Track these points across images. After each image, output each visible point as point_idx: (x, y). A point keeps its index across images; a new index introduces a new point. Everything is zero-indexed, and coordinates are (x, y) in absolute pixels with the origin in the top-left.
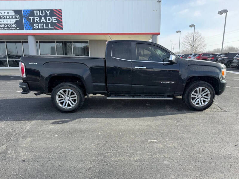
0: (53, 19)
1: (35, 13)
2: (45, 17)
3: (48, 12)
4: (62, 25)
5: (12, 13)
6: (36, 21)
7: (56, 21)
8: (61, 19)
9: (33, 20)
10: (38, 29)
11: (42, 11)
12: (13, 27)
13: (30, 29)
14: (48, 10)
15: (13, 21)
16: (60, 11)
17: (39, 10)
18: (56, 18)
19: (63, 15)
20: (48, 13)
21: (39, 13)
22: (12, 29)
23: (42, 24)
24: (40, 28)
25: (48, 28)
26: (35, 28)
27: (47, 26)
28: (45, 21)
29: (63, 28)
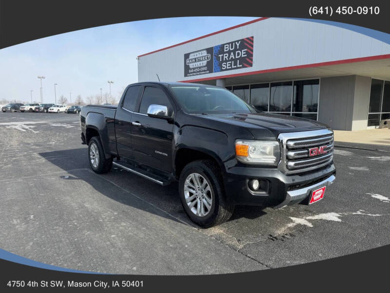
0: (243, 53)
1: (225, 48)
2: (234, 52)
3: (238, 43)
4: (252, 60)
5: (205, 53)
6: (226, 58)
7: (246, 55)
8: (252, 51)
9: (223, 57)
10: (226, 70)
11: (232, 43)
12: (204, 71)
13: (218, 71)
14: (238, 41)
15: (205, 63)
16: (252, 39)
17: (229, 44)
18: (246, 50)
19: (255, 44)
20: (238, 45)
21: (229, 47)
22: (203, 72)
23: (230, 62)
24: (228, 68)
25: (236, 67)
26: (223, 68)
27: (235, 64)
28: (234, 58)
29: (253, 65)
